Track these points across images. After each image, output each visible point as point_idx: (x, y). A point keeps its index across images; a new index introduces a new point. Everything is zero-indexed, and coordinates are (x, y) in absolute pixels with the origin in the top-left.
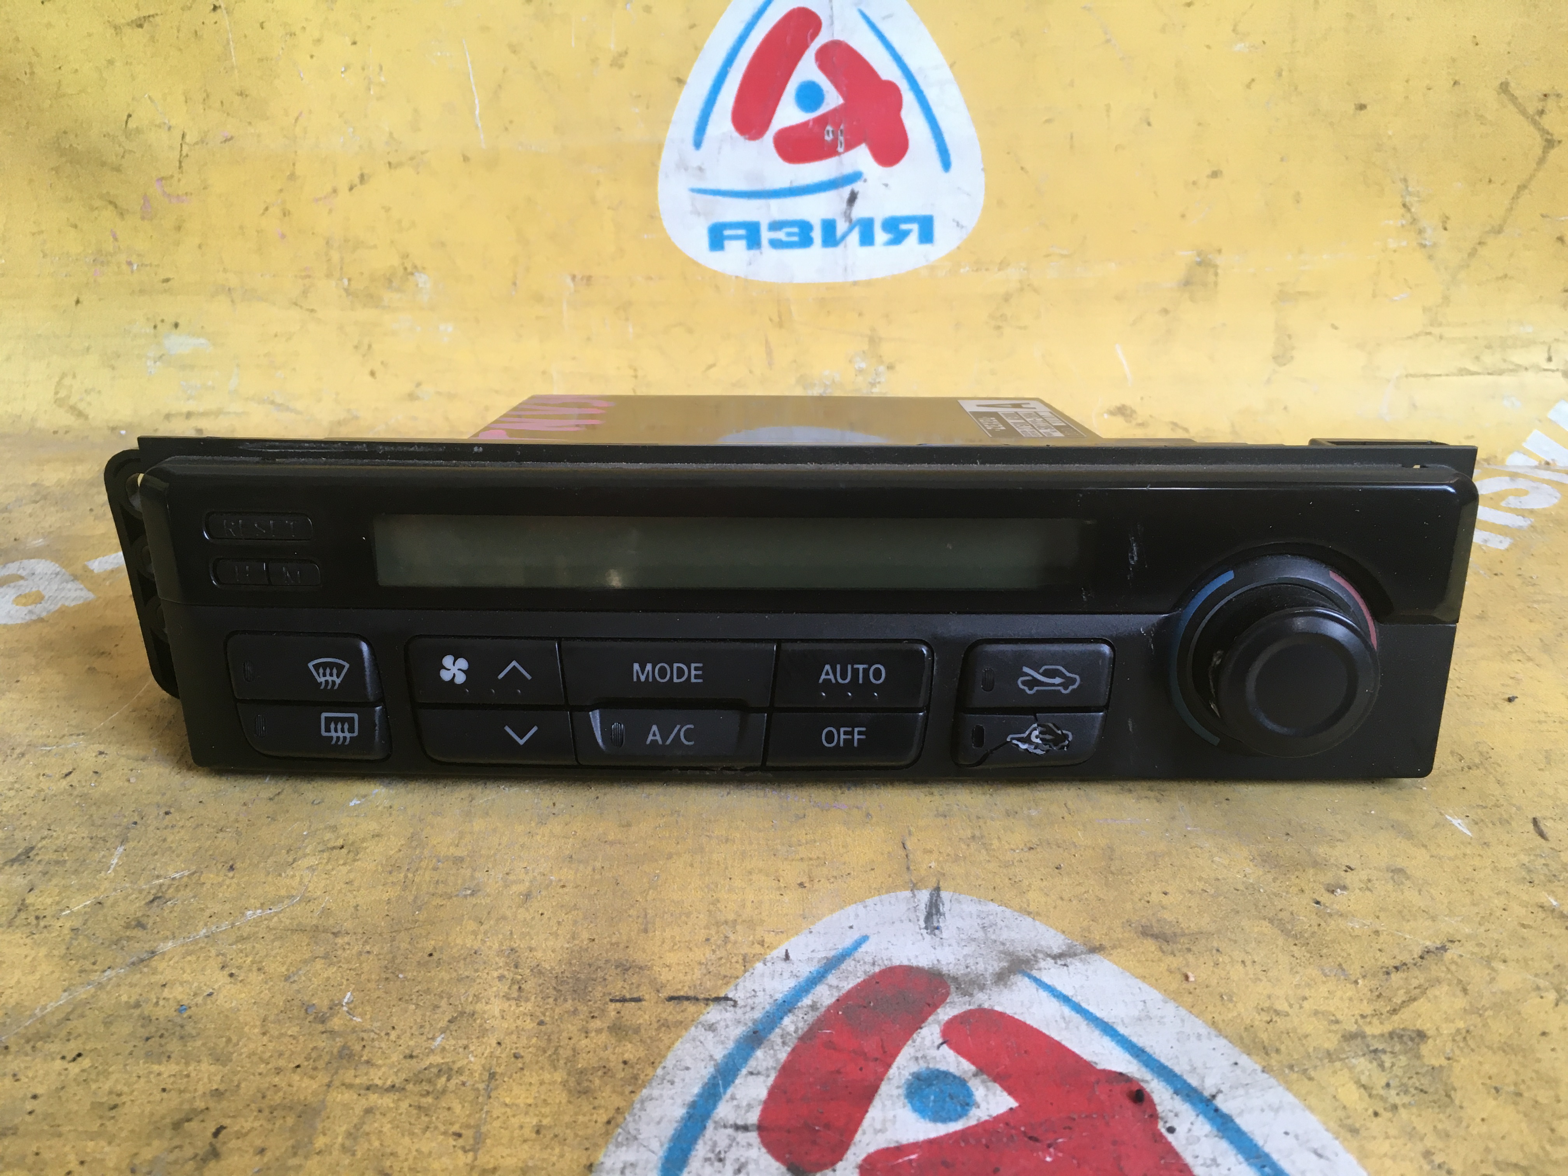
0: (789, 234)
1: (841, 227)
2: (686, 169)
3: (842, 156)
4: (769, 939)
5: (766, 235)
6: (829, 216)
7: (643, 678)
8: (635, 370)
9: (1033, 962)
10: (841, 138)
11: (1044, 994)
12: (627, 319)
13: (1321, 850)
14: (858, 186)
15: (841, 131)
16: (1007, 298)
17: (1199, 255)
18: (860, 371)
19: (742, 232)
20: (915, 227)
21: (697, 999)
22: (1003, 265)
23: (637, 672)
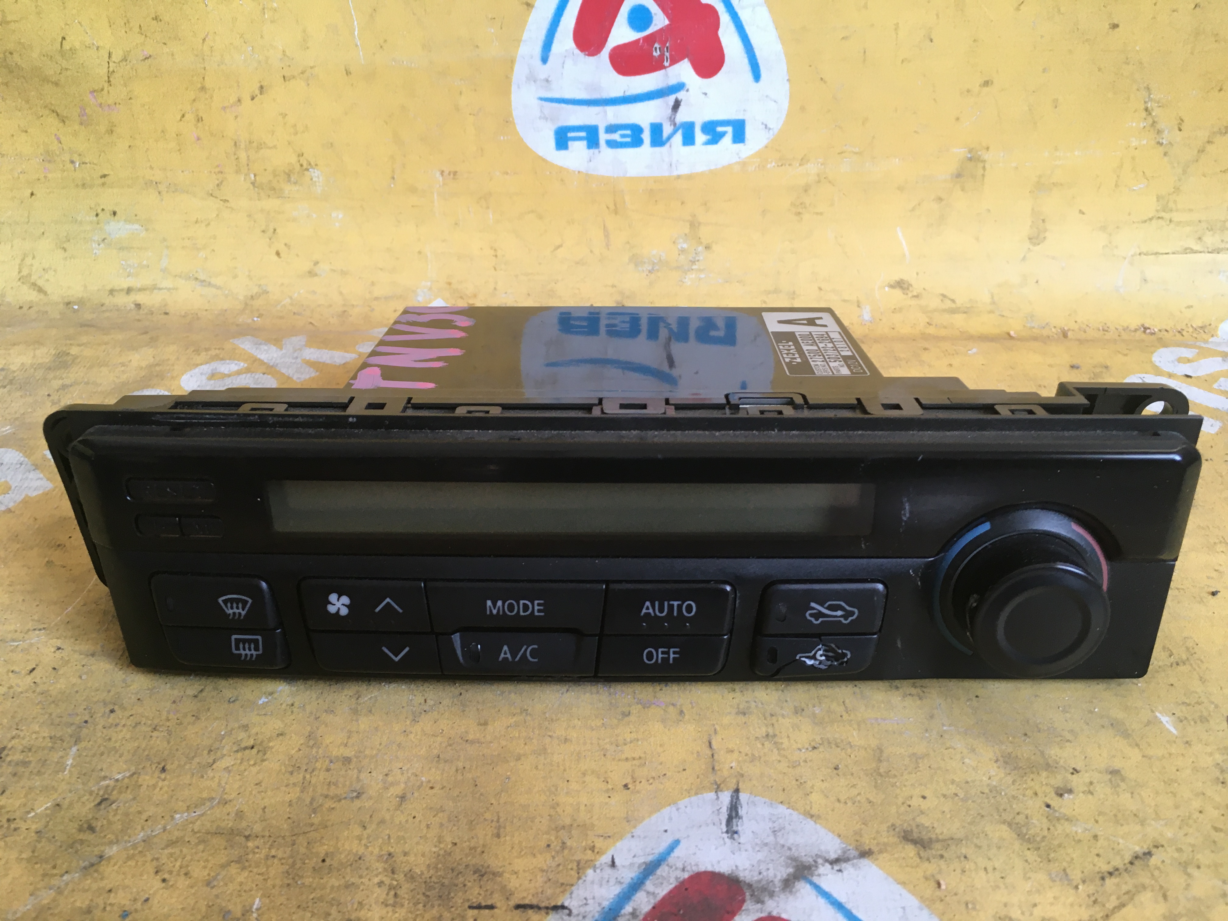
0: (623, 136)
1: (667, 129)
2: (535, 81)
3: (669, 69)
4: (599, 843)
5: (603, 137)
6: (658, 121)
7: (495, 612)
8: (495, 250)
9: (813, 868)
10: (667, 54)
11: (822, 901)
12: (488, 208)
13: (1054, 752)
14: (681, 95)
15: (667, 48)
16: (806, 189)
17: (970, 151)
18: (683, 251)
19: (583, 134)
20: (729, 129)
21: (539, 908)
22: (803, 161)
23: (490, 607)
